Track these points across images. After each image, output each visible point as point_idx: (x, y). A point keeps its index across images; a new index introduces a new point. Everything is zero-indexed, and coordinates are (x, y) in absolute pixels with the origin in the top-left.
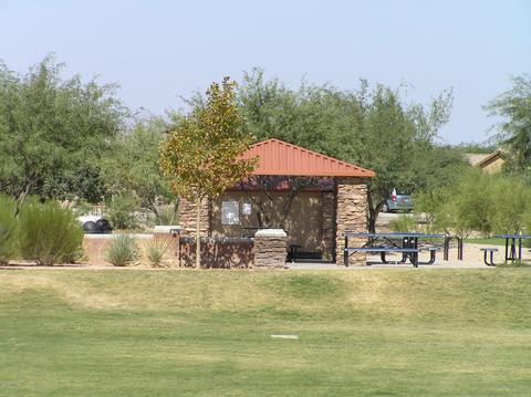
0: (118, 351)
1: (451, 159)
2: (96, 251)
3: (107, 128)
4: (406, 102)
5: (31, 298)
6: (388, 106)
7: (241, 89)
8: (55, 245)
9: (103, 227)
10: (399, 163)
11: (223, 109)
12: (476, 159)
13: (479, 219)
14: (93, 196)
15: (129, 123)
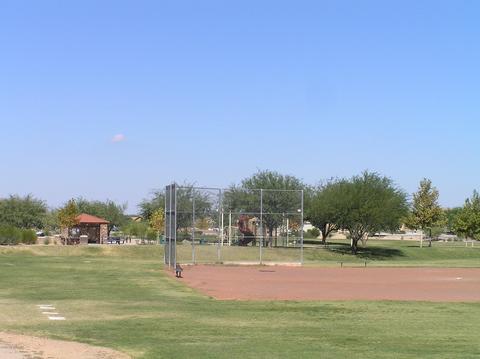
0: (46, 266)
1: (128, 218)
2: (41, 241)
3: (44, 211)
4: (117, 204)
5: (24, 253)
6: (112, 205)
7: (77, 201)
8: (30, 239)
9: (42, 235)
10: (115, 220)
11: (72, 206)
12: (134, 218)
13: (135, 233)
14: (40, 228)
15: (50, 210)
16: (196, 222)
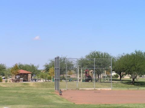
0: (6, 91)
1: (39, 71)
2: (4, 81)
3: (5, 68)
4: (35, 65)
6: (33, 66)
7: (18, 65)
9: (4, 78)
10: (34, 71)
11: (16, 66)
12: (42, 71)
13: (42, 77)
14: (3, 75)
15: (7, 68)
16: (67, 72)
